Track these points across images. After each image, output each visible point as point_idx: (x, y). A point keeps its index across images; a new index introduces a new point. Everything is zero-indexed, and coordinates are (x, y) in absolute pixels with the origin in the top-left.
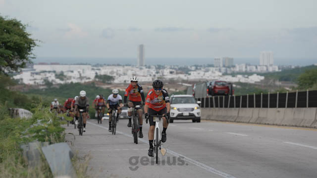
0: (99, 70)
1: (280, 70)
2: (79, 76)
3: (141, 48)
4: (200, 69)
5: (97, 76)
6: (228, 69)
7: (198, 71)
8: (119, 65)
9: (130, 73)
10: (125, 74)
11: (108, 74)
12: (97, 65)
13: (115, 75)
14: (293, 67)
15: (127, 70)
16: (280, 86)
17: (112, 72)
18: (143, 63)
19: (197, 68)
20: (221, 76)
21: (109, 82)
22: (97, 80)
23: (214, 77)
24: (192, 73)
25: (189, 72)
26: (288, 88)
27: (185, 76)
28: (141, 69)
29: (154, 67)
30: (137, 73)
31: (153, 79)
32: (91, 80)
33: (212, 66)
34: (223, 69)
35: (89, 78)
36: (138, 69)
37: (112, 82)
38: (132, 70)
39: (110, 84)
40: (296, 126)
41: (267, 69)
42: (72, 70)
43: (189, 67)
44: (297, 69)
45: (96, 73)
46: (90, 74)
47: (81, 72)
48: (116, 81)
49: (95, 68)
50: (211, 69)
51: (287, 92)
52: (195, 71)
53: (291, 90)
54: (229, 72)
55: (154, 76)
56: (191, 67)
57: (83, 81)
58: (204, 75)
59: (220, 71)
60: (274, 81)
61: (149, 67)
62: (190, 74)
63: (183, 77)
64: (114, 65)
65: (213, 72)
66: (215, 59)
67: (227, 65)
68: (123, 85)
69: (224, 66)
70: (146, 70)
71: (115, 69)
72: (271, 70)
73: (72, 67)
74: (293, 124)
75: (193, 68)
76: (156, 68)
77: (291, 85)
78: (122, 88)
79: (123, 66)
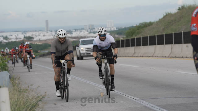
0: (26, 34)
1: (117, 30)
2: (15, 38)
3: (47, 22)
4: (77, 31)
5: (25, 37)
6: (92, 30)
7: (76, 32)
8: (36, 31)
9: (42, 35)
10: (39, 35)
11: (31, 36)
12: (25, 32)
13: (34, 36)
14: (123, 27)
15: (40, 33)
16: (117, 37)
17: (33, 35)
18: (48, 30)
19: (76, 30)
20: (88, 34)
21: (31, 40)
22: (25, 39)
23: (85, 34)
24: (73, 33)
25: (72, 33)
26: (121, 38)
27: (70, 35)
28: (47, 32)
29: (54, 31)
30: (46, 35)
31: (54, 37)
32: (22, 40)
33: (83, 29)
34: (89, 30)
35: (21, 39)
36: (46, 33)
37: (33, 40)
38: (43, 33)
39: (32, 41)
40: (125, 56)
41: (111, 29)
42: (12, 34)
43: (72, 30)
44: (125, 28)
45: (24, 36)
46: (21, 37)
47: (16, 35)
48: (35, 39)
49: (24, 33)
50: (83, 30)
51: (120, 40)
52: (75, 32)
53: (122, 39)
54: (92, 32)
55: (54, 35)
56: (73, 30)
57: (18, 40)
58: (80, 34)
59: (87, 31)
60: (114, 35)
61: (51, 31)
62: (72, 34)
63: (69, 35)
64: (33, 31)
65: (84, 32)
66: (85, 26)
67: (91, 28)
68: (38, 41)
69: (89, 29)
70: (50, 33)
71: (34, 33)
72: (112, 29)
73: (12, 33)
74: (124, 55)
75: (74, 31)
76: (55, 32)
77: (123, 36)
78: (38, 43)
79: (38, 31)
